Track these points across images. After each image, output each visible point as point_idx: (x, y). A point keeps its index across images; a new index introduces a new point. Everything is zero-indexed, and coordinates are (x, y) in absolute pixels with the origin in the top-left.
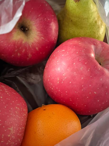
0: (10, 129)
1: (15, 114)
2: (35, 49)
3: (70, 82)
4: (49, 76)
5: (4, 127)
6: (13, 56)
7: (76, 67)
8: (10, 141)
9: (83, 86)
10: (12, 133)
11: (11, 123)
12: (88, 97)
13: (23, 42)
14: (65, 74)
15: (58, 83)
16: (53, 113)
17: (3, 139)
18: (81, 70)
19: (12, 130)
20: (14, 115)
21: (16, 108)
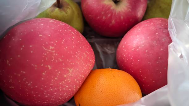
0: (69, 70)
1: (81, 58)
2: (120, 17)
3: (147, 51)
4: (125, 43)
5: (63, 64)
6: (98, 18)
7: (157, 37)
8: (65, 82)
9: (159, 58)
10: (69, 75)
11: (72, 64)
12: (161, 72)
13: (112, 8)
14: (143, 41)
15: (133, 50)
16: (118, 75)
17: (57, 76)
18: (162, 41)
19: (71, 72)
20: (79, 59)
21: (84, 54)
